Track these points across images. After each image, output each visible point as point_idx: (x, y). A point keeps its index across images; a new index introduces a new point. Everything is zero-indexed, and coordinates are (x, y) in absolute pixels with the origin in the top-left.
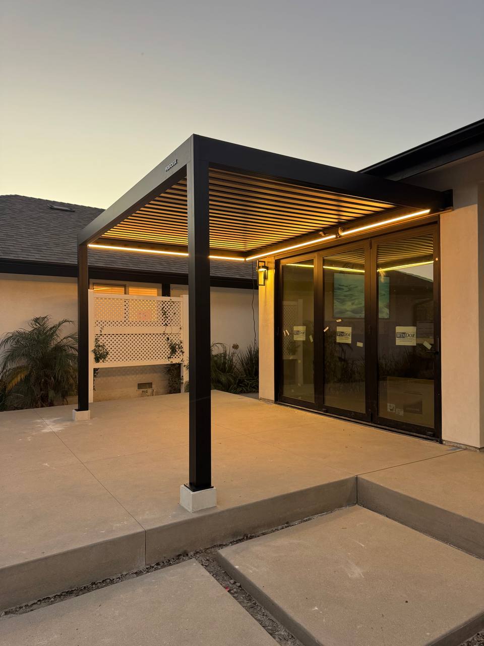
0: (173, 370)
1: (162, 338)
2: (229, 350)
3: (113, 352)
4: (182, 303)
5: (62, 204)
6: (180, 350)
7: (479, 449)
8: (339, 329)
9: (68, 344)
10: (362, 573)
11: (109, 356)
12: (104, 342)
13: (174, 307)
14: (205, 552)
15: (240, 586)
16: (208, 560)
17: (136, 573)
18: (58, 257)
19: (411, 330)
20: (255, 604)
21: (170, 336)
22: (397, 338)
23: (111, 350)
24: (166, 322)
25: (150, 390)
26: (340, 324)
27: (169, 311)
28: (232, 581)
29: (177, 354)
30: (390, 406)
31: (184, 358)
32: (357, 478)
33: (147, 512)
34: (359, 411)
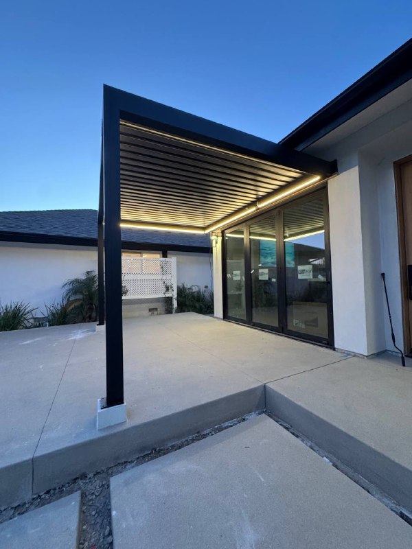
1: (161, 282)
2: (203, 289)
4: (172, 262)
6: (172, 289)
7: (367, 356)
8: (260, 271)
11: (128, 293)
12: (125, 285)
13: (167, 264)
17: (18, 506)
19: (308, 267)
21: (166, 281)
22: (299, 274)
23: (130, 289)
24: (163, 273)
25: (156, 313)
26: (261, 268)
27: (165, 266)
28: (107, 531)
29: (170, 291)
30: (295, 321)
31: (174, 294)
32: (265, 387)
34: (274, 325)
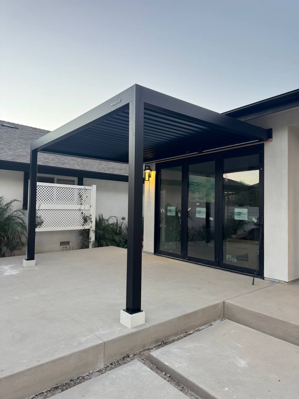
0: (85, 233)
1: (79, 212)
2: (120, 221)
3: (46, 221)
4: (91, 190)
5: (9, 123)
6: (90, 220)
7: (287, 282)
8: (198, 209)
9: (16, 215)
10: (247, 363)
11: (43, 224)
12: (40, 215)
13: (87, 193)
14: (140, 353)
15: (170, 377)
16: (143, 360)
17: (98, 371)
18: (11, 157)
19: (245, 211)
20: (183, 388)
21: (84, 211)
22: (235, 216)
23: (45, 220)
24: (81, 202)
25: (68, 246)
26: (199, 206)
27: (83, 195)
28: (164, 373)
29: (88, 223)
30: (228, 256)
31: (92, 226)
32: (224, 302)
33: (101, 329)
34: (210, 259)
